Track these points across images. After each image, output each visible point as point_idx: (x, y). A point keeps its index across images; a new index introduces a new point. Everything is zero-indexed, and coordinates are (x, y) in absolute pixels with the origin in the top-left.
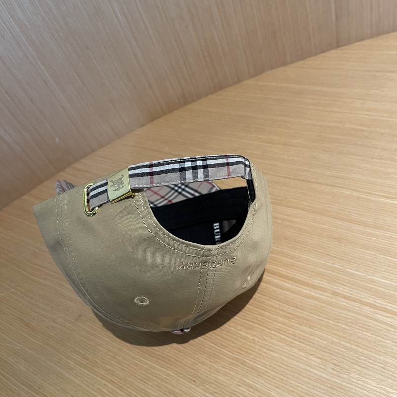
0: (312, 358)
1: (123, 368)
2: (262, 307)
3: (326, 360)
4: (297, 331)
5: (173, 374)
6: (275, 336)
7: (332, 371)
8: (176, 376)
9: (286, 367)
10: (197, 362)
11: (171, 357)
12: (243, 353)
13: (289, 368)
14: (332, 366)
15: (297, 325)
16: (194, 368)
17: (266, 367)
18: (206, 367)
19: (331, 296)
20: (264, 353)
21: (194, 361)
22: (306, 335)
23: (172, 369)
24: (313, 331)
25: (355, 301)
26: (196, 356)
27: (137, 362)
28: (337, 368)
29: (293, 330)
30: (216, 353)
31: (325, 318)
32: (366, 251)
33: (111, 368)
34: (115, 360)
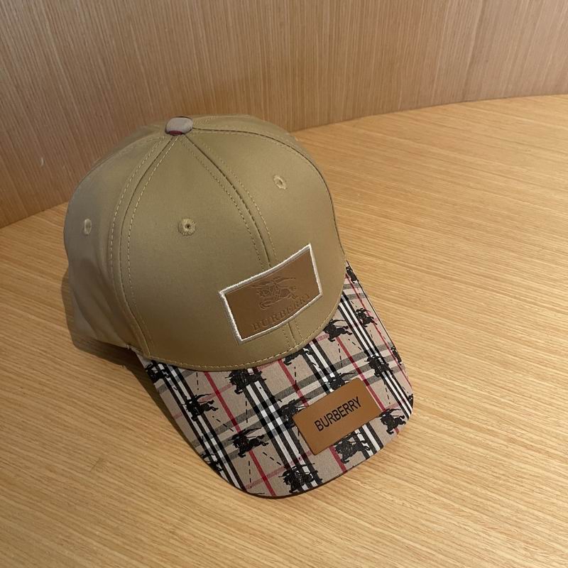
0: (493, 533)
1: (192, 550)
2: (409, 455)
3: (512, 536)
4: (466, 493)
5: (281, 560)
6: (436, 499)
7: (524, 552)
8: (287, 563)
9: (459, 547)
10: (319, 540)
11: (274, 532)
12: (390, 525)
13: (463, 549)
14: (523, 545)
15: (465, 484)
16: (316, 549)
17: (429, 548)
18: (335, 548)
19: (505, 443)
20: (423, 525)
21: (315, 539)
22: (480, 500)
23: (279, 551)
24: (489, 493)
25: (540, 452)
26: (316, 530)
27: (216, 540)
28: (531, 548)
29: (460, 491)
30: (349, 526)
31: (503, 475)
32: (543, 383)
33: (170, 551)
34: (175, 537)
